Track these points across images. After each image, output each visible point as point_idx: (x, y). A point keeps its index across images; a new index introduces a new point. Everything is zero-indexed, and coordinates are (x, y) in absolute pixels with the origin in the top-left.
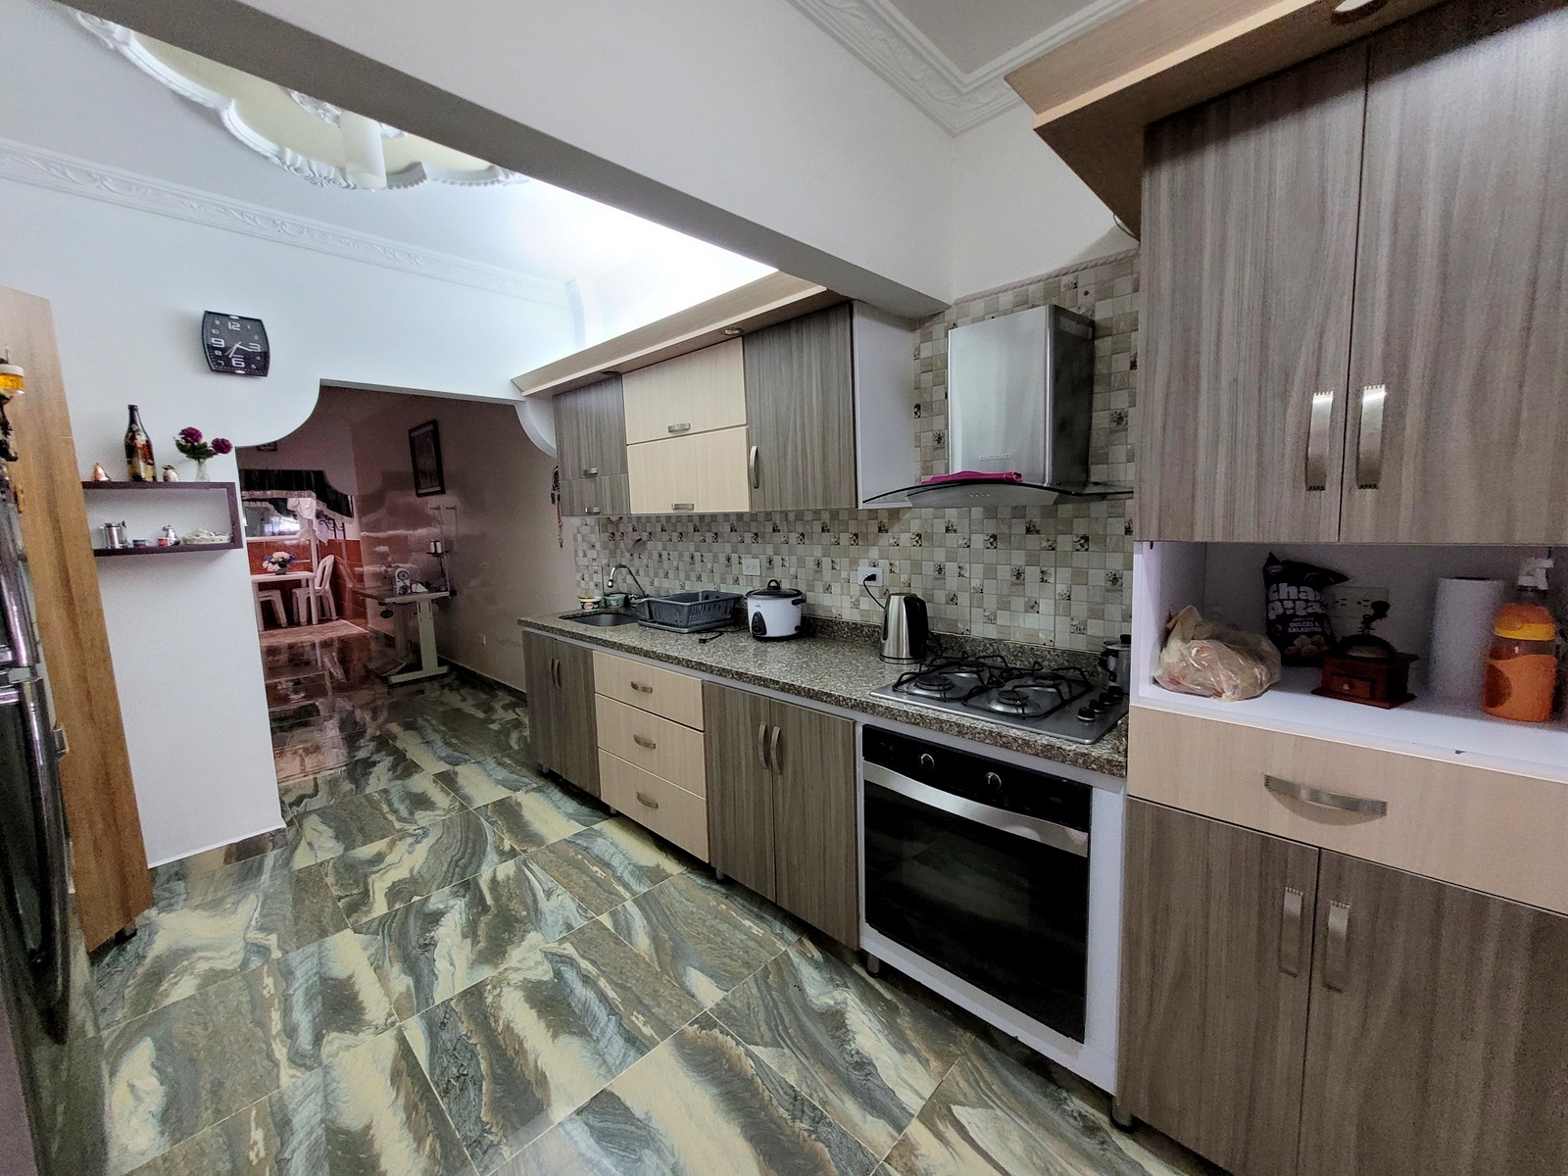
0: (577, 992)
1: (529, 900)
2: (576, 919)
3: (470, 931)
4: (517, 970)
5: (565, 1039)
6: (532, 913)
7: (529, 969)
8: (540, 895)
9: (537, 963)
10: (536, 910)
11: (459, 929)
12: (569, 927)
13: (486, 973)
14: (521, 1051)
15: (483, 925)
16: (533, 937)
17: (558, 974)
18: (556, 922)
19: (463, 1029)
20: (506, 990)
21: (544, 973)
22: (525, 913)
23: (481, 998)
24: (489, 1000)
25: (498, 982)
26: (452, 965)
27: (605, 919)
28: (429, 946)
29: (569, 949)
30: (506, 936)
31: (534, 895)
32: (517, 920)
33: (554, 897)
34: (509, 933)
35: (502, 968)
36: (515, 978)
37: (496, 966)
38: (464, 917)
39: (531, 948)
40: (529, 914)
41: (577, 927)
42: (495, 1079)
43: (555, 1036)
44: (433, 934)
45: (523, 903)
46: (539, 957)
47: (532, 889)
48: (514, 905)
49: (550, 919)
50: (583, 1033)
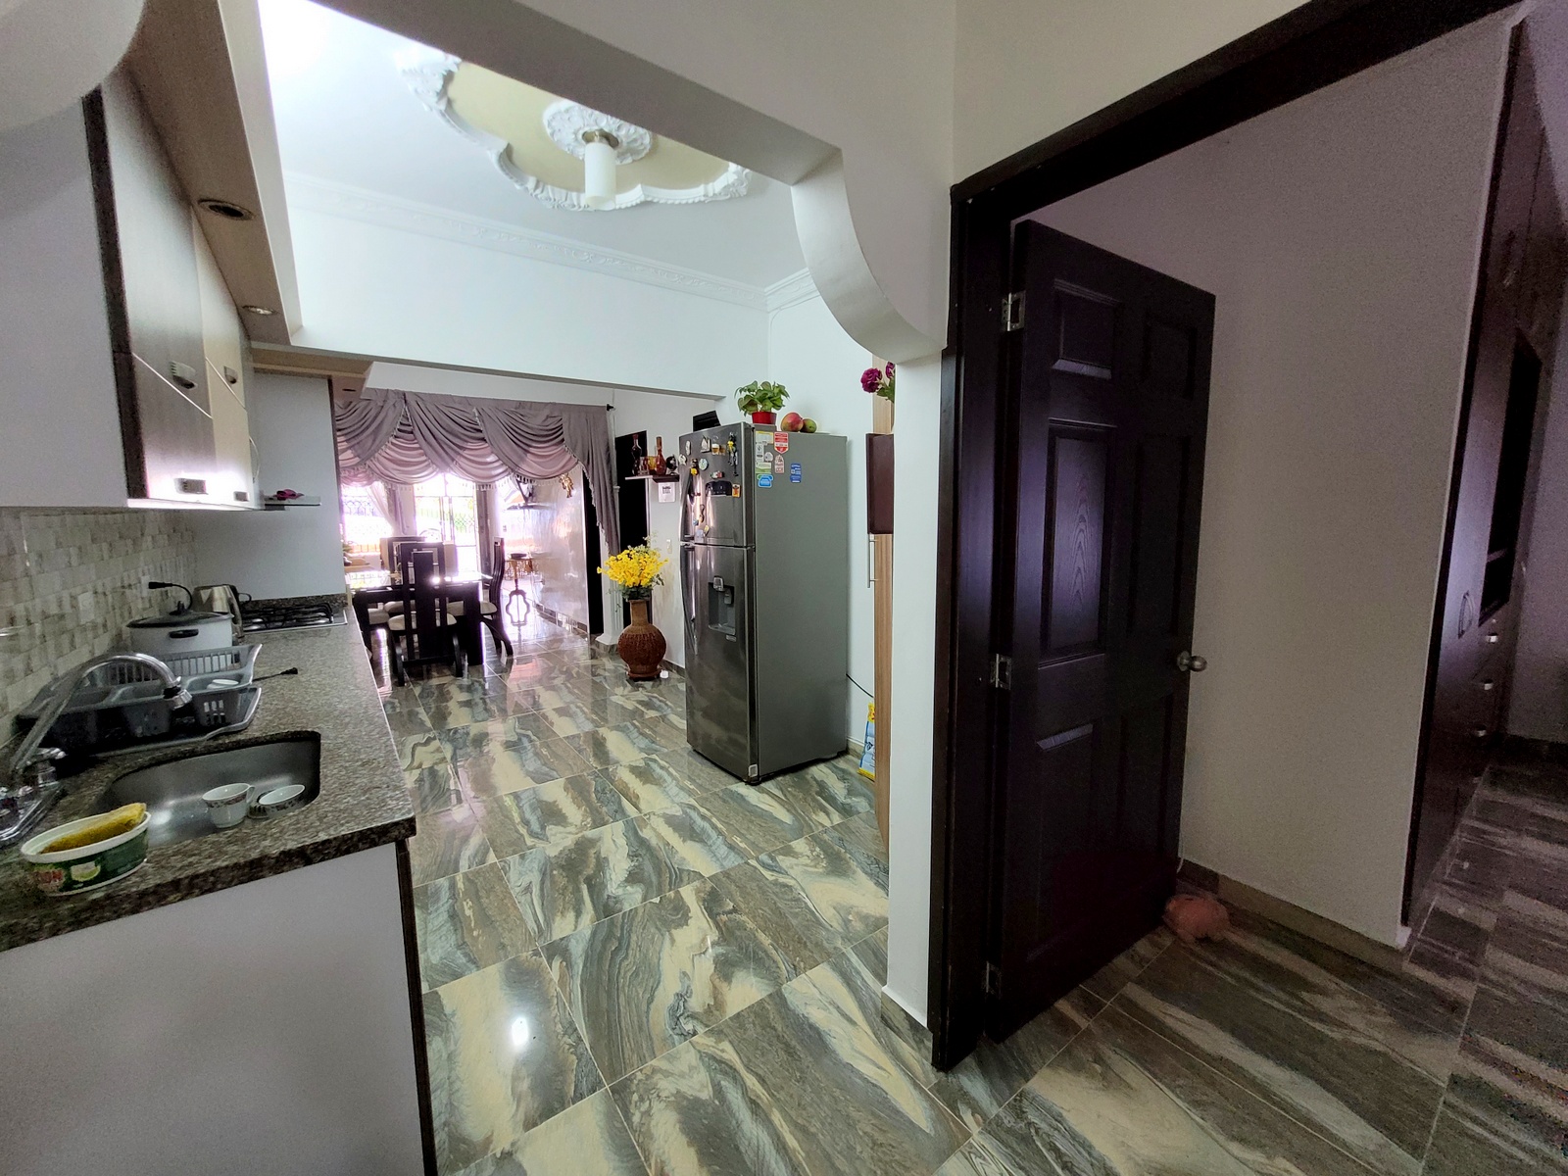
0: (535, 817)
1: (548, 883)
2: (514, 863)
3: (601, 864)
4: (570, 833)
5: (551, 800)
6: (548, 871)
7: (560, 833)
8: (536, 890)
9: (555, 835)
10: (544, 874)
11: (611, 866)
12: (522, 857)
13: (590, 834)
14: (574, 799)
15: (592, 866)
16: (553, 852)
17: (543, 828)
18: (531, 861)
19: (604, 809)
20: (579, 823)
21: (551, 829)
22: (555, 872)
23: (594, 821)
24: (589, 820)
25: (583, 828)
26: (614, 841)
27: (492, 858)
28: (632, 856)
29: (529, 841)
30: (573, 856)
31: (542, 890)
32: (562, 867)
33: (524, 885)
34: (570, 857)
35: (580, 835)
36: (572, 829)
37: (583, 837)
38: (608, 875)
39: (557, 845)
40: (552, 871)
41: (517, 856)
42: (588, 792)
43: (555, 802)
44: (633, 864)
45: (553, 882)
46: (552, 839)
47: (542, 896)
48: (562, 881)
49: (536, 866)
50: (540, 802)
